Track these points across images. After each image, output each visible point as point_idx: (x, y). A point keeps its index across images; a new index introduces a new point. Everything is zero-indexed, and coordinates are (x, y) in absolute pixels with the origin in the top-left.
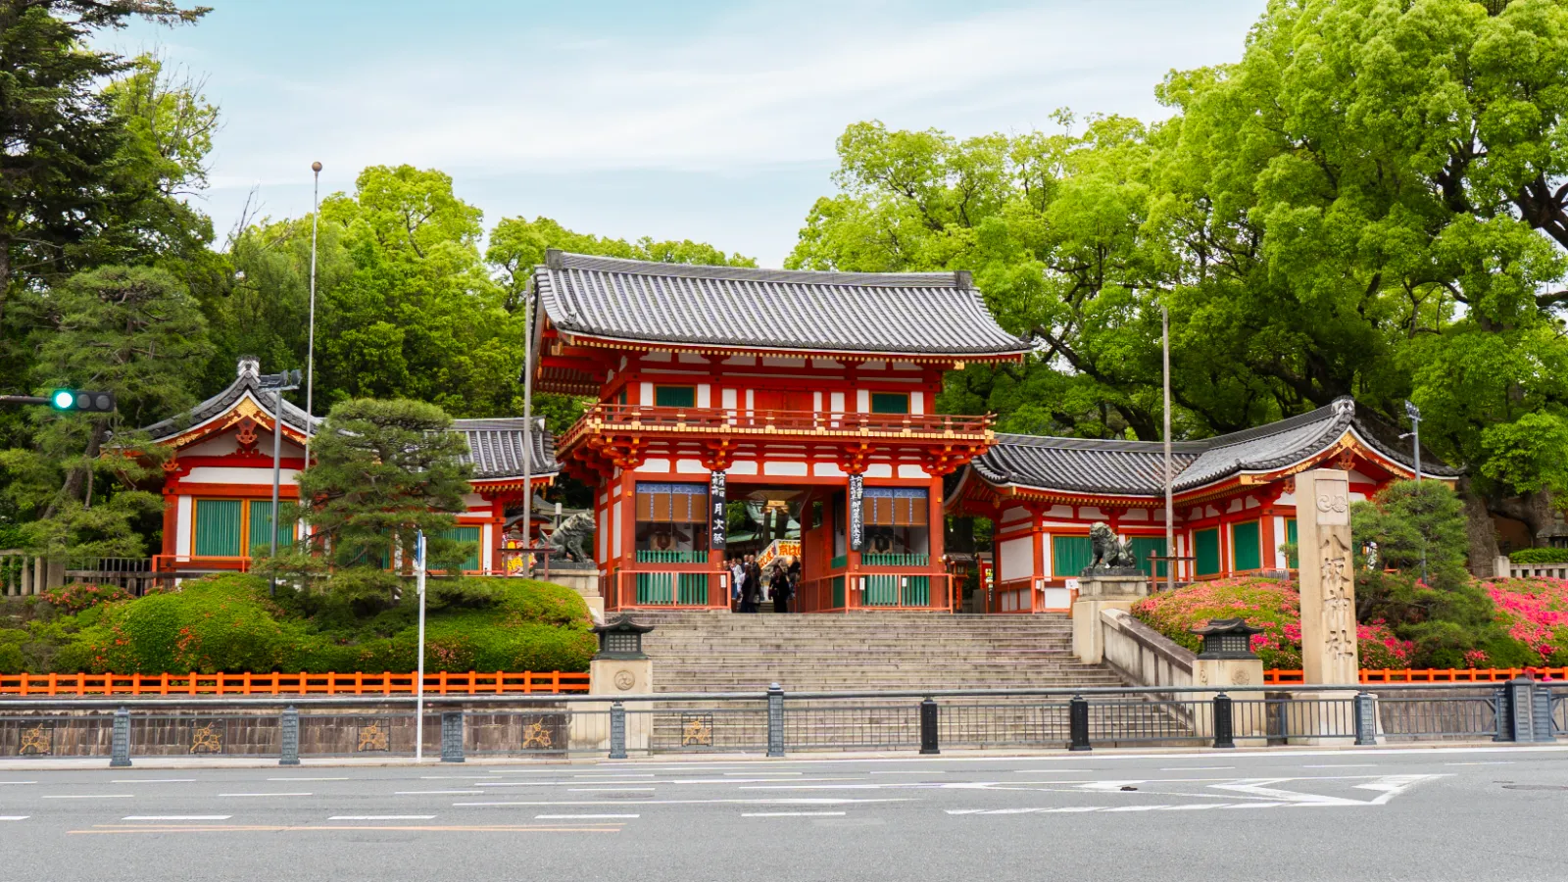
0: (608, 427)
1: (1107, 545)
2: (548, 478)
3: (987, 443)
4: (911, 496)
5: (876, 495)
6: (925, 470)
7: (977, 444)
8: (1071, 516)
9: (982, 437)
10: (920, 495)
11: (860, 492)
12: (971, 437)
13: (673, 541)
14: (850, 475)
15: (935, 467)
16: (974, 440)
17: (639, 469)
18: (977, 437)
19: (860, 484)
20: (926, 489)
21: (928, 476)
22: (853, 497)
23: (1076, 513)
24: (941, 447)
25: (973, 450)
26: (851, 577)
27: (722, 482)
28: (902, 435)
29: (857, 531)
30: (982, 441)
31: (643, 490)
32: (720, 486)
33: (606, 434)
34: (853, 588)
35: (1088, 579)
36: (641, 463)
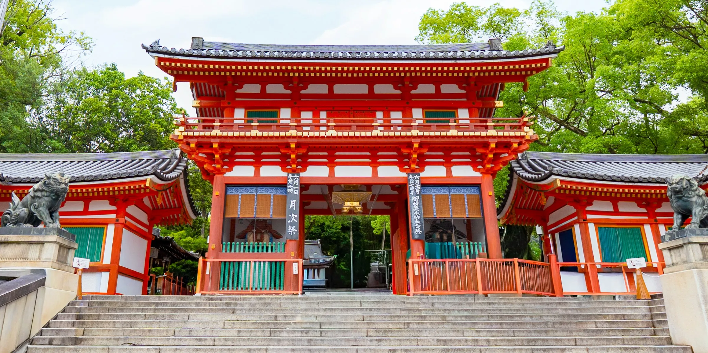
0: (190, 134)
1: (694, 199)
2: (145, 181)
3: (528, 138)
4: (466, 192)
5: (433, 192)
6: (475, 169)
7: (518, 140)
8: (612, 210)
9: (523, 134)
10: (473, 192)
11: (418, 188)
12: (512, 134)
13: (266, 237)
14: (408, 174)
15: (484, 166)
16: (516, 137)
17: (228, 174)
18: (518, 134)
19: (417, 182)
20: (478, 186)
21: (478, 174)
22: (412, 192)
23: (615, 207)
24: (486, 145)
25: (515, 145)
26: (413, 263)
27: (297, 182)
28: (449, 134)
29: (417, 222)
30: (523, 137)
31: (232, 192)
32: (295, 186)
33: (190, 140)
34: (417, 273)
35: (680, 242)
36: (231, 169)
